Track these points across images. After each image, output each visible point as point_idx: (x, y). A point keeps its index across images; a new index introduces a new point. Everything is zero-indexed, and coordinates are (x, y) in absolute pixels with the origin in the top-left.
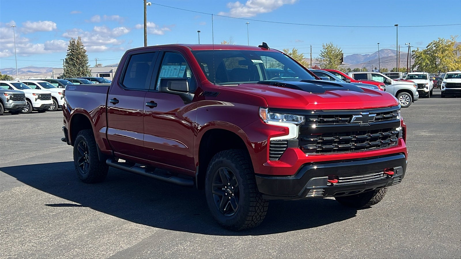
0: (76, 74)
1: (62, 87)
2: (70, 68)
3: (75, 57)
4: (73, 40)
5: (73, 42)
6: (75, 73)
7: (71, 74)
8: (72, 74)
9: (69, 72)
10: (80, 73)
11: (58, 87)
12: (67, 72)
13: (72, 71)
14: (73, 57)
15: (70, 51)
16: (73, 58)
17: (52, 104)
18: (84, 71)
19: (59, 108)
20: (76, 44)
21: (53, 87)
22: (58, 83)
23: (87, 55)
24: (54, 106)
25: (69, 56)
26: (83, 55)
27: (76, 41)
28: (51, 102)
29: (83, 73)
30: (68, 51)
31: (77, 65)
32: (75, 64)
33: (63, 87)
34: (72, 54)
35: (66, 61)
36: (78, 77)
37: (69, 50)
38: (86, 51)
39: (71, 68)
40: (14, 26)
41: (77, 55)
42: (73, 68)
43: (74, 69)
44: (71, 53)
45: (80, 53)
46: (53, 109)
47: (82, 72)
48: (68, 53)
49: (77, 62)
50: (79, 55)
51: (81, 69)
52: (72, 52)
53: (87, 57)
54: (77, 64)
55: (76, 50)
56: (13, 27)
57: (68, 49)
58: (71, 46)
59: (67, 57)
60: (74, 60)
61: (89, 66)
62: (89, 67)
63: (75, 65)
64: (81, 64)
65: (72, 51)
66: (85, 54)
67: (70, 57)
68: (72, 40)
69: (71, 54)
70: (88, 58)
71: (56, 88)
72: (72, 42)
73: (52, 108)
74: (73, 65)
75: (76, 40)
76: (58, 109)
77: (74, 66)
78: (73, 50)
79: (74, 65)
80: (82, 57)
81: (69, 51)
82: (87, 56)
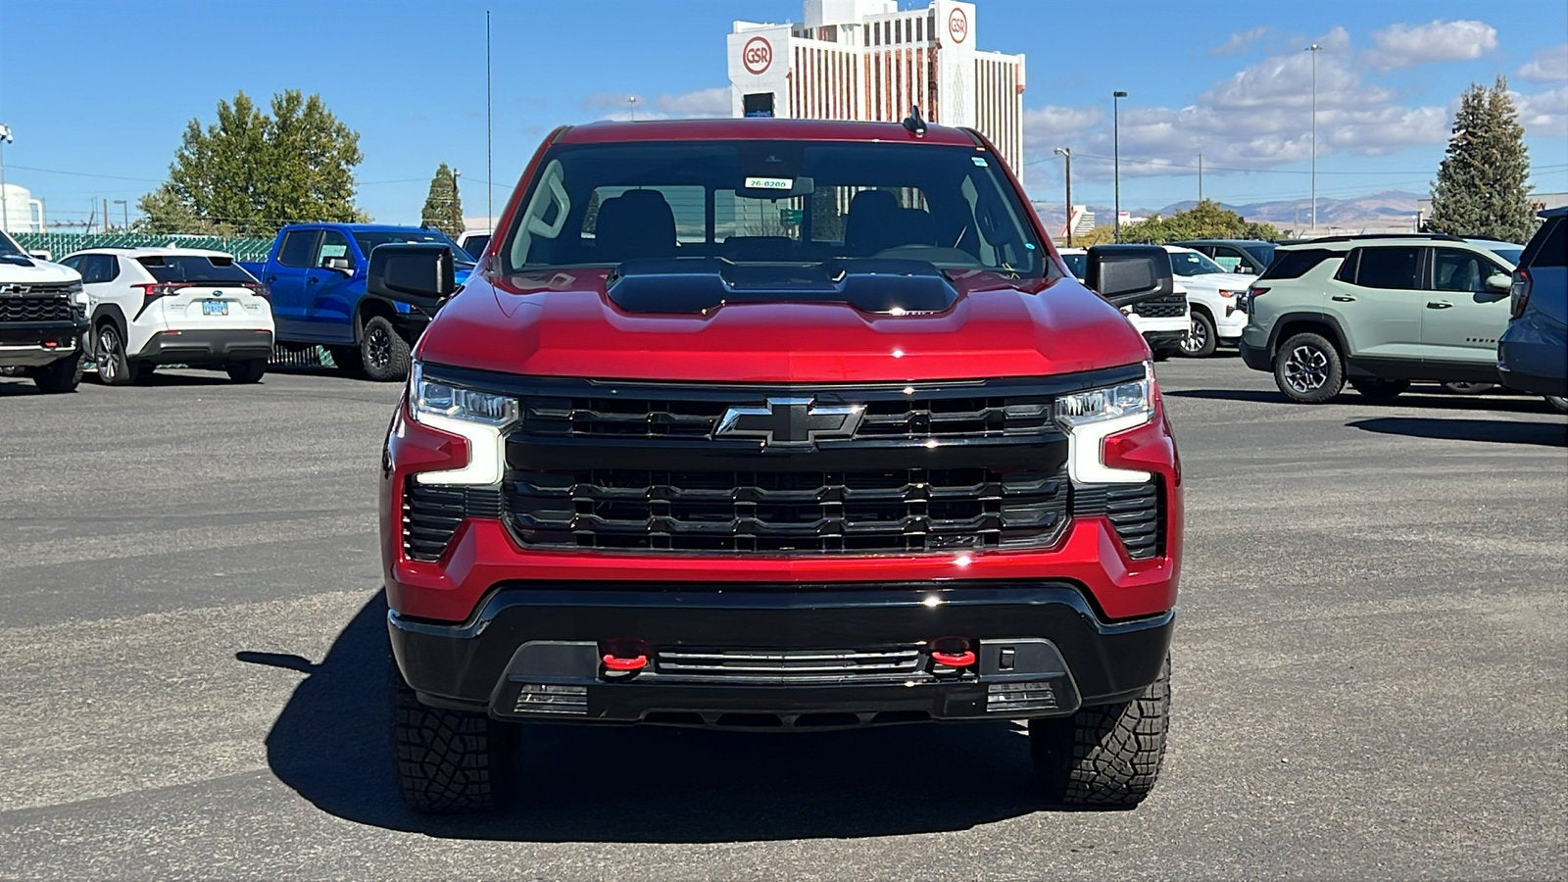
0: (1476, 220)
1: (1250, 269)
2: (1455, 195)
3: (1480, 157)
4: (1476, 90)
5: (1474, 100)
6: (1474, 217)
7: (1457, 221)
8: (1461, 220)
9: (1451, 212)
10: (1492, 218)
11: (1237, 270)
12: (1441, 213)
13: (1463, 208)
14: (1470, 155)
15: (1463, 131)
16: (1470, 160)
17: (1185, 332)
18: (1507, 207)
19: (1218, 345)
20: (1487, 106)
21: (1216, 270)
22: (1239, 255)
23: (1524, 146)
24: (1202, 340)
25: (1458, 152)
26: (1509, 146)
27: (1487, 94)
28: (1184, 322)
29: (1503, 217)
30: (1454, 132)
31: (1484, 185)
32: (1477, 181)
33: (1254, 268)
34: (1469, 143)
35: (1443, 170)
36: (1483, 229)
37: (1459, 129)
38: (1522, 131)
39: (1458, 196)
40: (1315, 46)
41: (1487, 149)
42: (1468, 199)
43: (1470, 201)
44: (1466, 139)
45: (1497, 140)
46: (1197, 349)
47: (1500, 213)
48: (1455, 142)
49: (1483, 172)
50: (1494, 147)
51: (1496, 201)
52: (1470, 138)
53: (1525, 154)
54: (1481, 180)
55: (1483, 129)
56: (1313, 49)
57: (1456, 126)
58: (1467, 113)
59: (1449, 155)
60: (1473, 166)
61: (1530, 187)
62: (1532, 192)
63: (1475, 186)
64: (1498, 180)
65: (1467, 131)
66: (1519, 142)
67: (1460, 154)
68: (1471, 93)
69: (1465, 143)
70: (1527, 158)
71: (1223, 272)
72: (1470, 100)
73: (1196, 345)
74: (1468, 187)
75: (1488, 89)
76: (1218, 349)
77: (1473, 189)
78: (1474, 128)
79: (1470, 185)
80: (1505, 154)
81: (1457, 135)
82: (1525, 150)
